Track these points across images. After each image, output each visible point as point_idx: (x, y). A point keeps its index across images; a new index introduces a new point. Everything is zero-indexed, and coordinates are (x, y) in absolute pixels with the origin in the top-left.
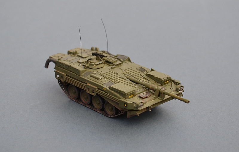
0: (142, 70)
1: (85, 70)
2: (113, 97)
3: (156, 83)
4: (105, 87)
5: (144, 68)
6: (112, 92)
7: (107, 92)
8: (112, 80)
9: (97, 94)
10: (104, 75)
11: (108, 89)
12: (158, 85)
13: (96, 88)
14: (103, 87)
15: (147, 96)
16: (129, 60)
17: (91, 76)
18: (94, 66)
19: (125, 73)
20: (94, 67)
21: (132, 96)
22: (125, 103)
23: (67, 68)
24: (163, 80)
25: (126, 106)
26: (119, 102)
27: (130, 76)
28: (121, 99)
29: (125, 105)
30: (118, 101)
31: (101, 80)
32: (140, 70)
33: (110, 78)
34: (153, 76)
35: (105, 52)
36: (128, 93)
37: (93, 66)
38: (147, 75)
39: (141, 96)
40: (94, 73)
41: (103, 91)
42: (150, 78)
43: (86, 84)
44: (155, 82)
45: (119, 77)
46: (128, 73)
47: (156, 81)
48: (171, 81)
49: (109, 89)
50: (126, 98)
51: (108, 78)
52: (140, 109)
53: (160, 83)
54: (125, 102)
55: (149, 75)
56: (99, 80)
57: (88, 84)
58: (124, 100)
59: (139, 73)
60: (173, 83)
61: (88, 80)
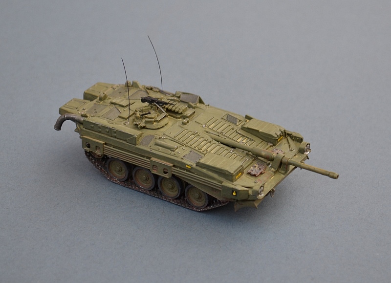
0: (231, 119)
1: (142, 134)
2: (207, 179)
3: (263, 142)
4: (189, 163)
5: (233, 115)
6: (204, 171)
7: (193, 171)
8: (193, 147)
9: (173, 175)
10: (177, 138)
11: (194, 166)
12: (268, 146)
13: (171, 165)
14: (185, 164)
15: (262, 170)
16: (201, 101)
17: (156, 144)
18: (155, 123)
19: (207, 130)
20: (155, 125)
21: (239, 175)
22: (233, 190)
23: (106, 131)
24: (276, 136)
25: (236, 195)
26: (221, 188)
27: (219, 135)
28: (223, 184)
29: (234, 194)
30: (219, 188)
31: (177, 150)
32: (227, 120)
33: (189, 144)
34: (258, 131)
35: (154, 89)
36: (235, 172)
37: (153, 124)
38: (244, 129)
39: (253, 173)
40: (160, 138)
41: (184, 169)
42: (252, 134)
43: (149, 158)
44: (262, 140)
45: (202, 139)
46: (212, 129)
47: (262, 138)
48: (286, 135)
49: (197, 165)
50: (232, 181)
51: (186, 145)
52: (261, 198)
53: (271, 143)
54: (232, 188)
55: (249, 129)
56: (174, 151)
57: (153, 159)
58: (229, 185)
59: (230, 126)
60: (289, 138)
61: (153, 151)
